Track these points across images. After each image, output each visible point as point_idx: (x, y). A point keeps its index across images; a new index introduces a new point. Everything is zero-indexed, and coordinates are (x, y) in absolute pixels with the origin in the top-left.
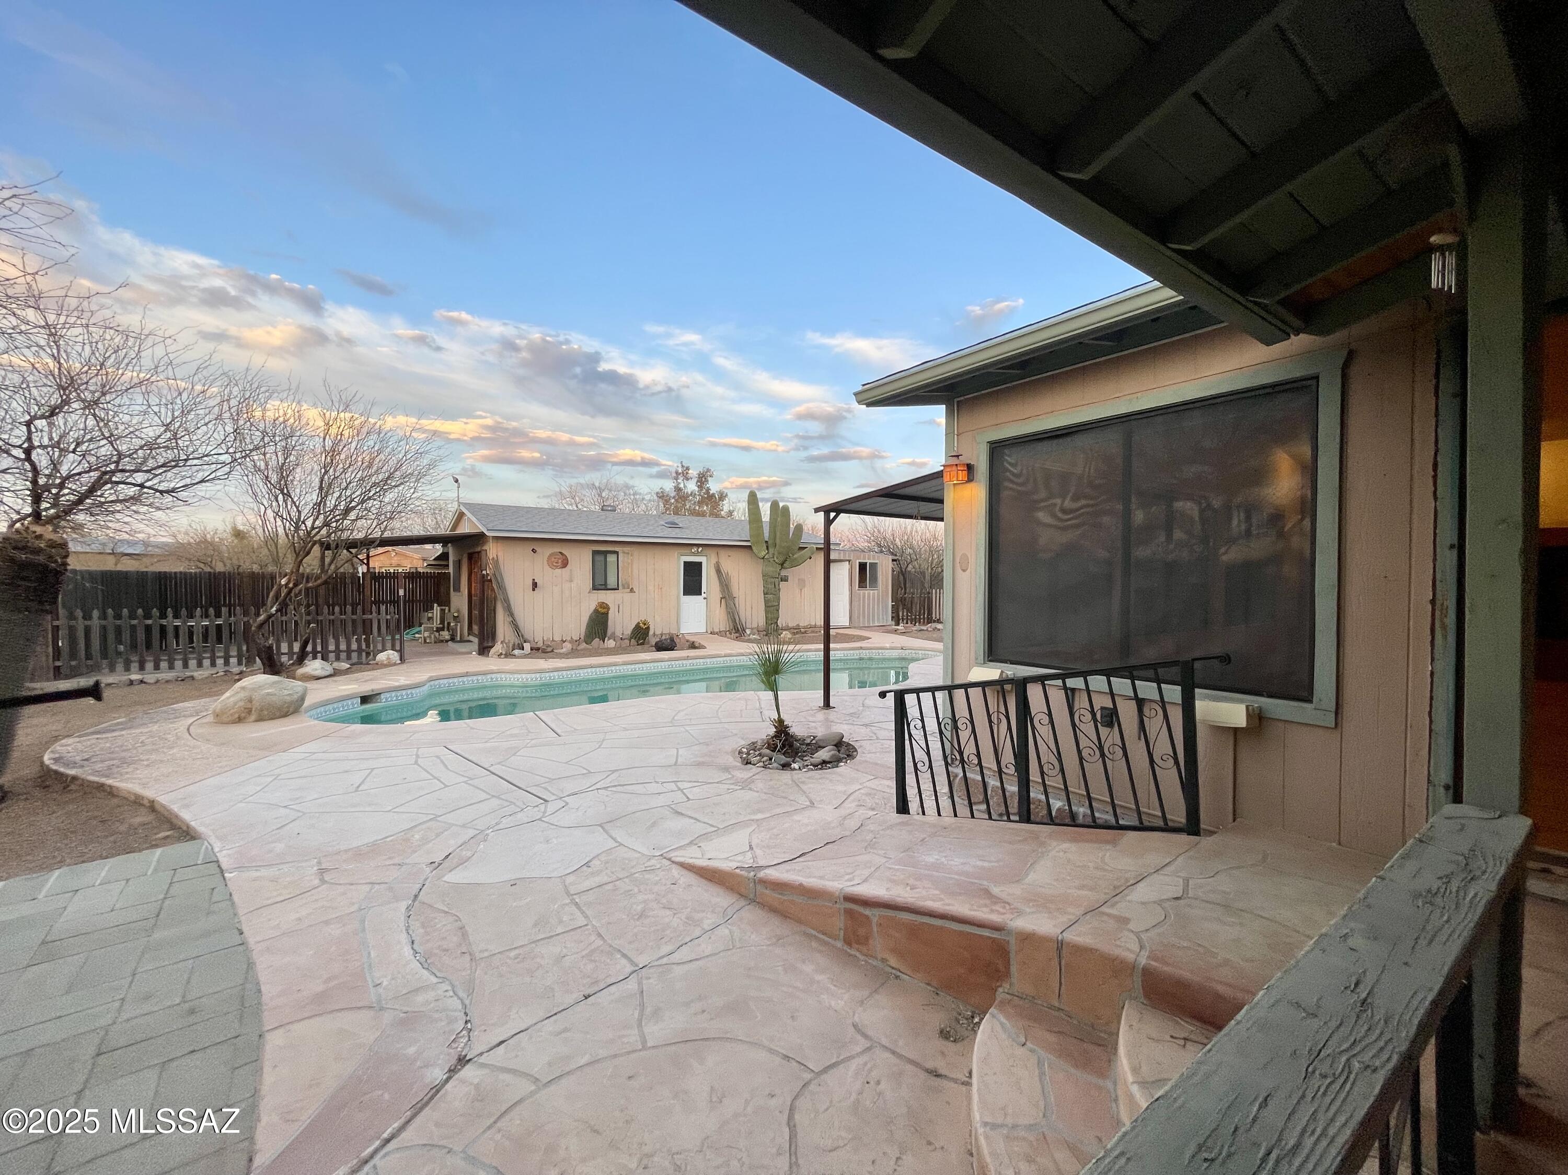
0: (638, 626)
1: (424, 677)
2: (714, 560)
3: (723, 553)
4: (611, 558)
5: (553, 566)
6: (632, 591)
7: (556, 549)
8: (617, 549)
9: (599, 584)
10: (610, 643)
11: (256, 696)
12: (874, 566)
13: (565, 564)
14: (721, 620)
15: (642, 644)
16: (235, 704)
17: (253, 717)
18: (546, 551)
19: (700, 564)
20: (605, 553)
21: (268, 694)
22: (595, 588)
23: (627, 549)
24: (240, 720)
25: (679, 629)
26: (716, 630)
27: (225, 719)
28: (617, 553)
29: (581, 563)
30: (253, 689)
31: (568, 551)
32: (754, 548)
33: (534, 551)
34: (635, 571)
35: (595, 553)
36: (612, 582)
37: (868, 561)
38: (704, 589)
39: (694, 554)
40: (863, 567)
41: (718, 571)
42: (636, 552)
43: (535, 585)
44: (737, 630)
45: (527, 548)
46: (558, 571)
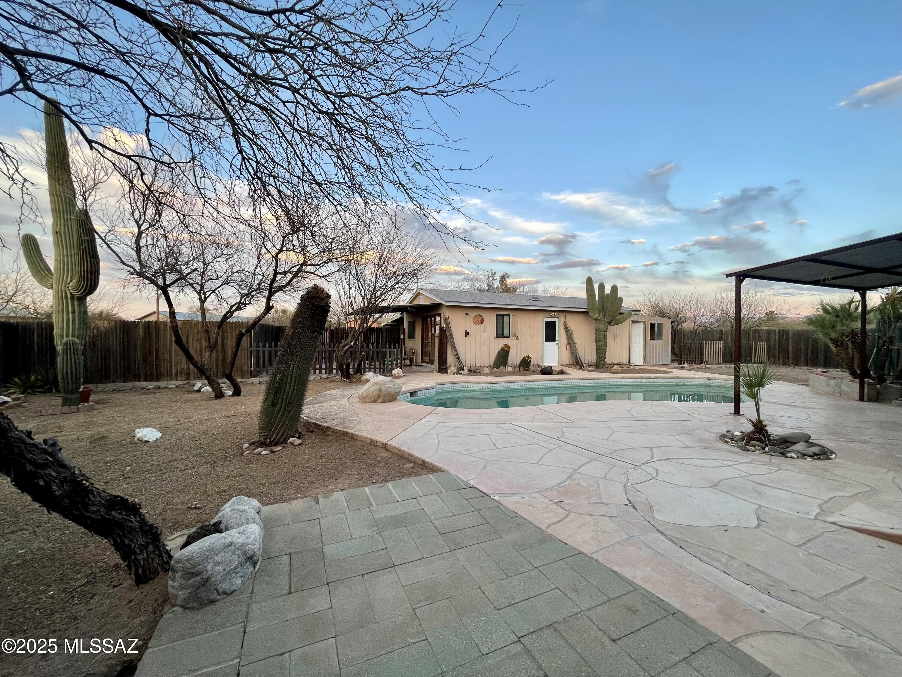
0: (524, 358)
1: (432, 383)
2: (563, 320)
3: (569, 318)
4: (506, 319)
5: (476, 323)
6: (517, 338)
7: (478, 313)
8: (509, 313)
9: (500, 334)
10: (509, 369)
11: (384, 388)
12: (660, 325)
13: (482, 322)
14: (567, 358)
15: (527, 370)
16: (373, 392)
17: (380, 400)
18: (473, 314)
19: (555, 322)
20: (503, 316)
21: (389, 387)
22: (498, 336)
23: (514, 313)
24: (374, 401)
25: (542, 363)
26: (564, 364)
27: (367, 400)
28: (509, 315)
29: (490, 320)
30: (381, 384)
31: (485, 315)
32: (590, 313)
33: (466, 314)
34: (519, 326)
35: (497, 315)
36: (506, 333)
37: (656, 322)
38: (557, 338)
39: (552, 317)
40: (653, 325)
41: (566, 327)
42: (520, 315)
43: (467, 334)
44: (578, 363)
45: (462, 313)
46: (479, 326)
